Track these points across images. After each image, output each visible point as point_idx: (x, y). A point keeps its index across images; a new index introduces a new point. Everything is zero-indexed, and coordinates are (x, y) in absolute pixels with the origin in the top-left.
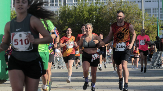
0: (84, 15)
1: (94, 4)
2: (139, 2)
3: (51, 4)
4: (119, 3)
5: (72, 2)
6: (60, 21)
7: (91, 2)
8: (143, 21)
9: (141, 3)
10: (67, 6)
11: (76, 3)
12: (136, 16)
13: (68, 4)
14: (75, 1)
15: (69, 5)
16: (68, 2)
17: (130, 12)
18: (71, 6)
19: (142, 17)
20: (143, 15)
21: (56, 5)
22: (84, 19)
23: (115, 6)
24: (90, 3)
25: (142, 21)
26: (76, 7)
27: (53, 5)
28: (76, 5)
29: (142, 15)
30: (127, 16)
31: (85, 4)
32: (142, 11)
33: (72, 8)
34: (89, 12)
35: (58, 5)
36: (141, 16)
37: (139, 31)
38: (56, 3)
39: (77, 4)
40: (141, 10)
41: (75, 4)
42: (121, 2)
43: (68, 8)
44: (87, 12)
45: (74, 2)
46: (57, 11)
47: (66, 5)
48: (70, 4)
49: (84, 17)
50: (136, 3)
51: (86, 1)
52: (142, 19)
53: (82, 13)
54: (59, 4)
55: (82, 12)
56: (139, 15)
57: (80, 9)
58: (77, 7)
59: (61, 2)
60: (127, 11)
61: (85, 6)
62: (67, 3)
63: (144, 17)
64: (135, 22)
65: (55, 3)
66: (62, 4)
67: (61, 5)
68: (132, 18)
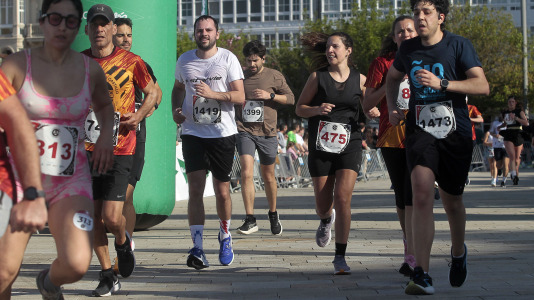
0: (369, 43)
1: (396, 14)
2: (513, 8)
3: (282, 14)
4: (462, 10)
5: (338, 9)
6: (307, 60)
7: (388, 9)
8: (526, 60)
9: (519, 11)
10: (325, 21)
11: (348, 11)
12: (507, 46)
13: (326, 15)
14: (344, 8)
15: (329, 18)
16: (326, 9)
17: (491, 36)
18: (334, 19)
19: (523, 49)
20: (526, 42)
21: (296, 17)
22: (370, 55)
23: (452, 20)
24: (386, 13)
25: (523, 59)
26: (348, 24)
27: (287, 18)
28: (346, 18)
29: (523, 43)
30: (483, 45)
31: (373, 15)
32: (522, 32)
33: (338, 27)
34: (381, 35)
35: (302, 18)
36: (520, 45)
37: (514, 87)
38: (296, 13)
39: (349, 15)
40: (521, 30)
41: (344, 15)
42: (468, 10)
43: (327, 24)
44: (377, 35)
45: (341, 10)
46: (296, 35)
47: (323, 18)
48: (332, 16)
49: (369, 49)
50: (505, 13)
51: (374, 6)
52: (522, 53)
53: (365, 39)
54: (304, 16)
55: (364, 36)
56: (515, 43)
57: (358, 29)
58: (351, 23)
59: (308, 9)
60: (484, 34)
61: (371, 19)
62: (323, 11)
63: (528, 49)
64: (504, 63)
65: (292, 14)
66: (312, 16)
67: (307, 17)
68: (496, 51)
